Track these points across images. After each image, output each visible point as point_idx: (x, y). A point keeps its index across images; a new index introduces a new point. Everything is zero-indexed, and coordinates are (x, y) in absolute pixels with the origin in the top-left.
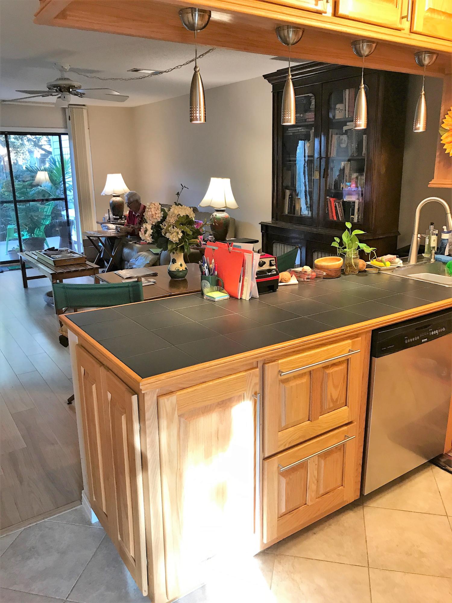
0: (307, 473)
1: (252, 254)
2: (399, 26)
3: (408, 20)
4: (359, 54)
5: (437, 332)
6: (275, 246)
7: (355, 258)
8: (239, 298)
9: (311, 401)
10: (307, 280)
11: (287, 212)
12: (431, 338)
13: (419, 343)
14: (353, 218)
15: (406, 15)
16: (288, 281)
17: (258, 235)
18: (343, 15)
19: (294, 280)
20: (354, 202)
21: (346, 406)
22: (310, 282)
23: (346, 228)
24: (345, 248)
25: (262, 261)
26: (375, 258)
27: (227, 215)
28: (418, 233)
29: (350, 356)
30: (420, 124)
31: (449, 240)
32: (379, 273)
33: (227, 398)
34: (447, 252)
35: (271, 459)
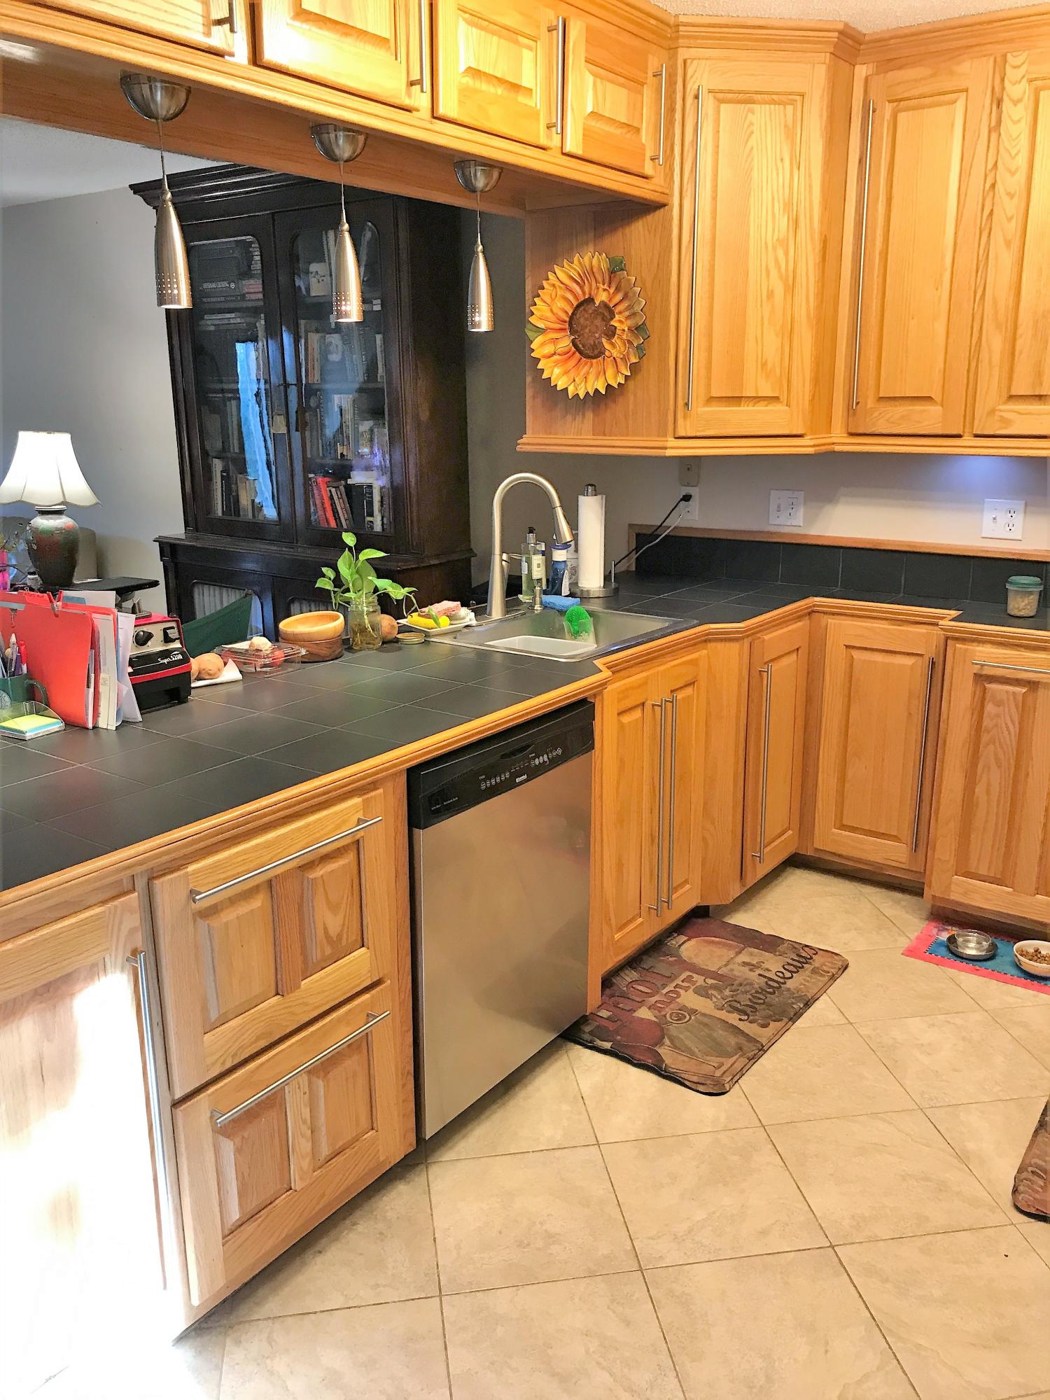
0: (286, 1115)
1: (112, 616)
2: (407, 102)
3: (425, 91)
4: (331, 156)
5: (546, 759)
6: (199, 592)
7: (373, 612)
8: (90, 726)
9: (278, 949)
10: (264, 669)
11: (220, 513)
12: (534, 773)
13: (509, 785)
14: (371, 522)
15: (418, 77)
16: (215, 674)
17: (154, 569)
18: (275, 64)
19: (231, 673)
20: (370, 487)
21: (363, 946)
22: (270, 673)
23: (344, 546)
24: (348, 590)
25: (143, 631)
26: (416, 611)
27: (71, 523)
28: (503, 552)
29: (362, 833)
30: (480, 316)
31: (569, 564)
32: (426, 642)
33: (58, 976)
34: (565, 588)
35: (192, 1101)
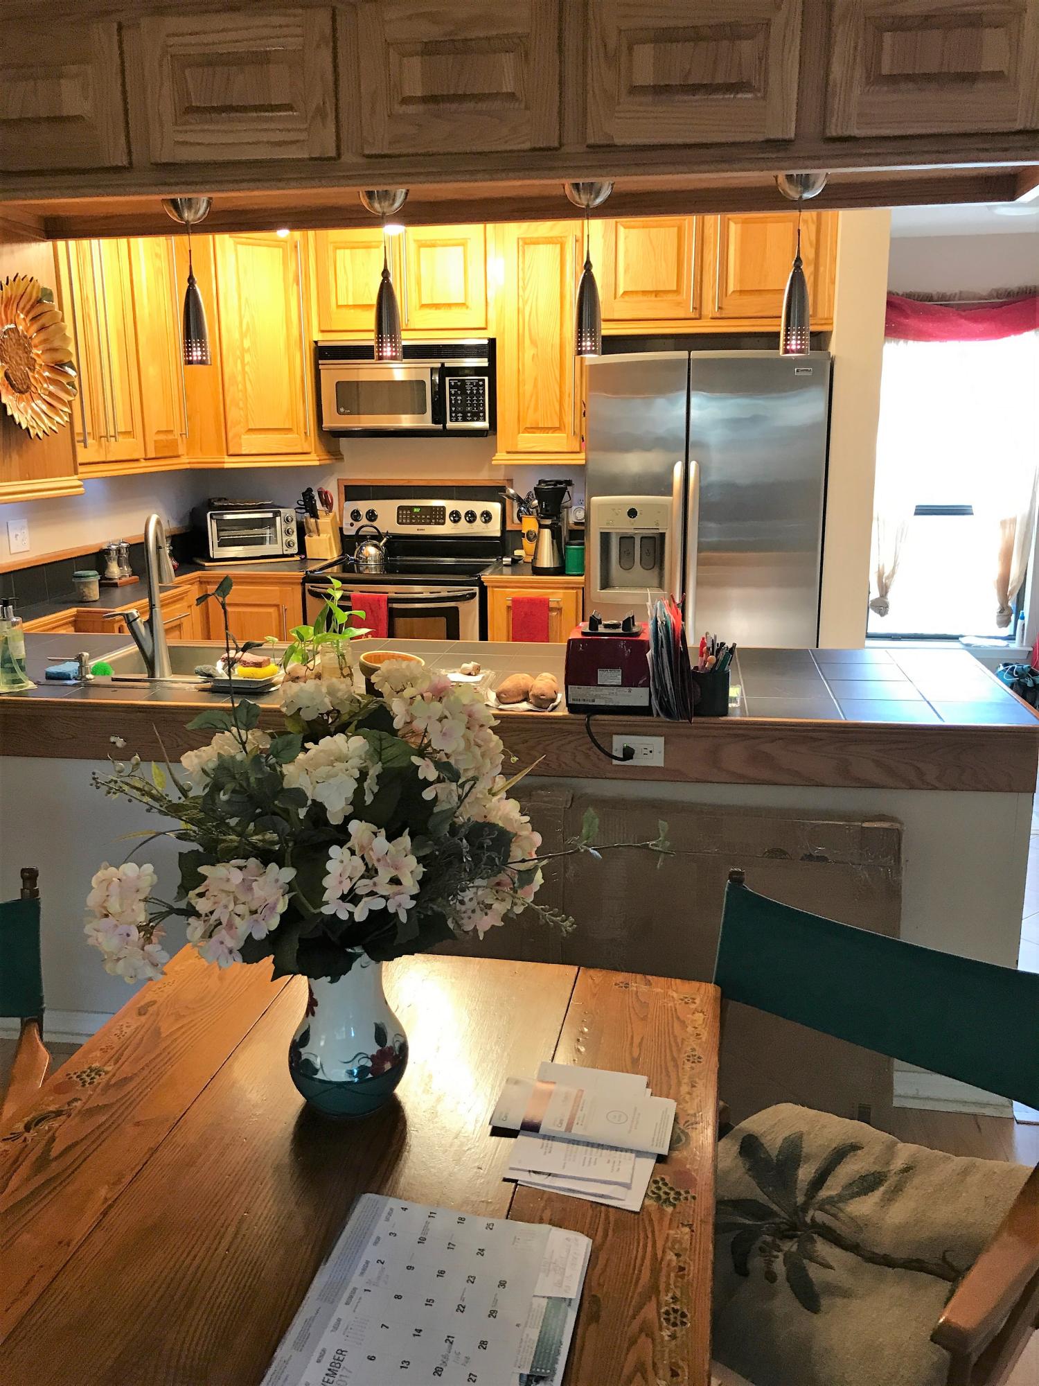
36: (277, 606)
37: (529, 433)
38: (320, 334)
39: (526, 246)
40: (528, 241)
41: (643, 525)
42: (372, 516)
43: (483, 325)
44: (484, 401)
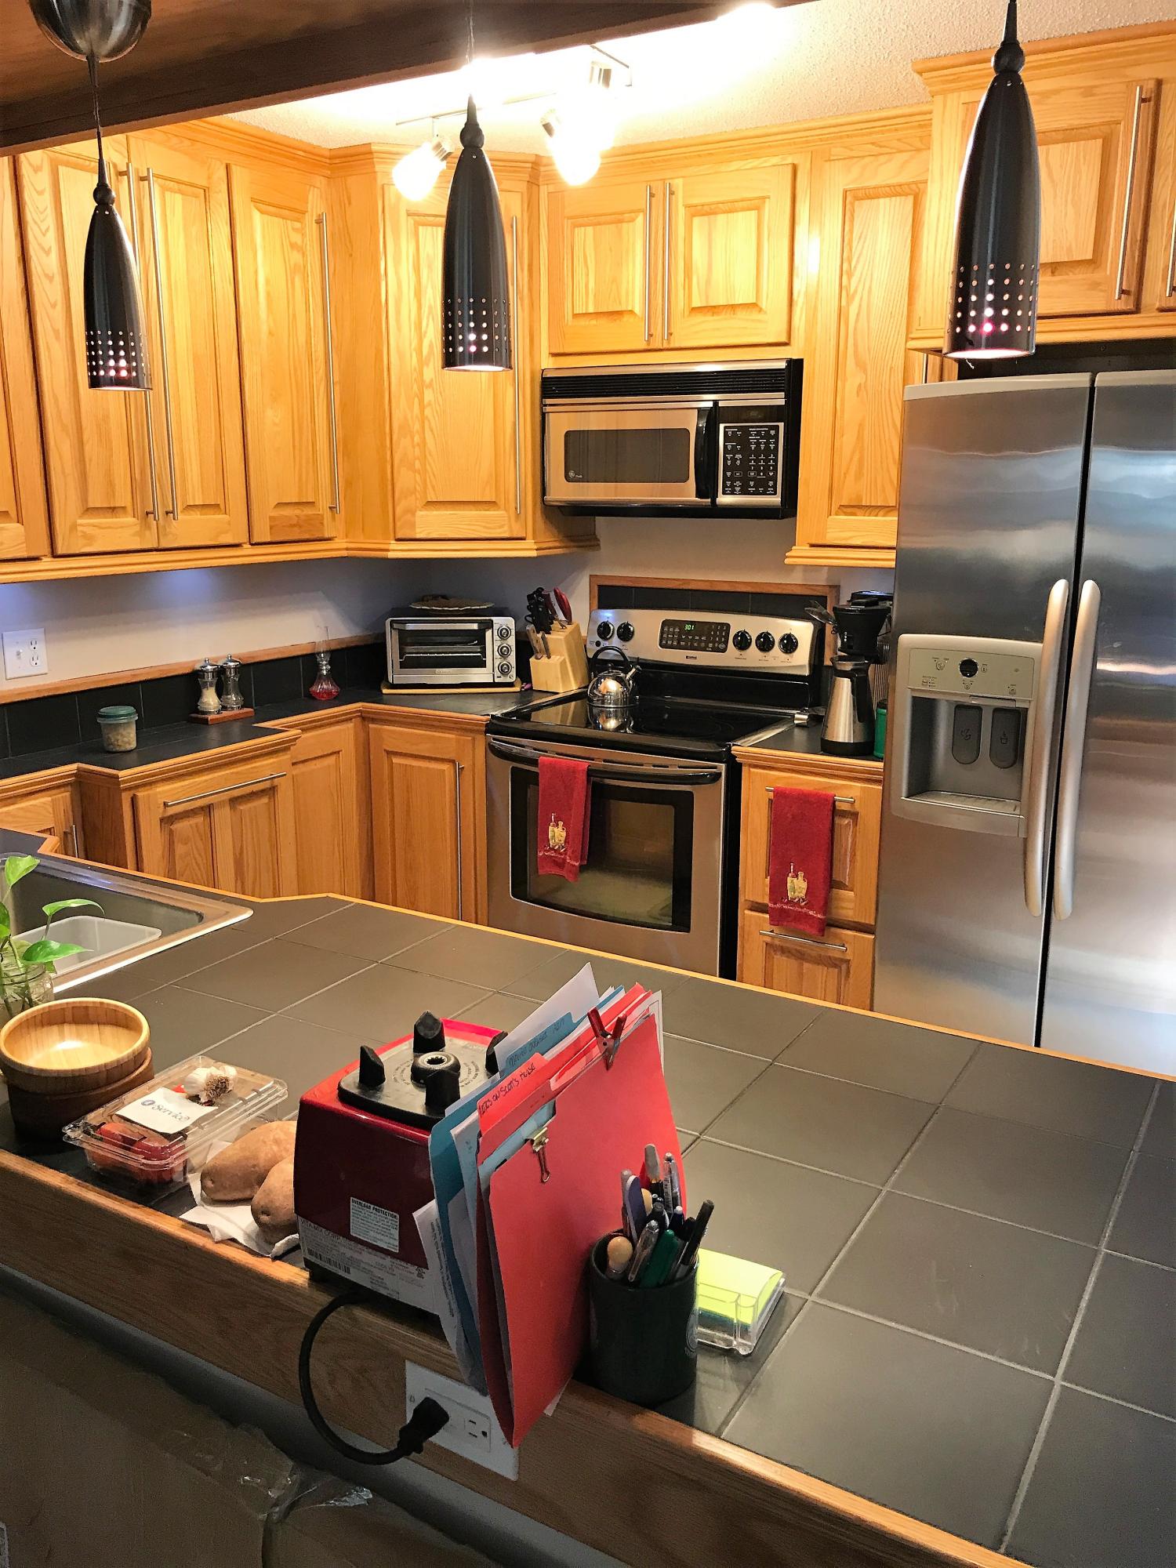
36: (453, 762)
37: (846, 514)
38: (552, 359)
39: (857, 203)
40: (860, 194)
41: (984, 690)
42: (626, 633)
43: (783, 339)
44: (776, 461)
